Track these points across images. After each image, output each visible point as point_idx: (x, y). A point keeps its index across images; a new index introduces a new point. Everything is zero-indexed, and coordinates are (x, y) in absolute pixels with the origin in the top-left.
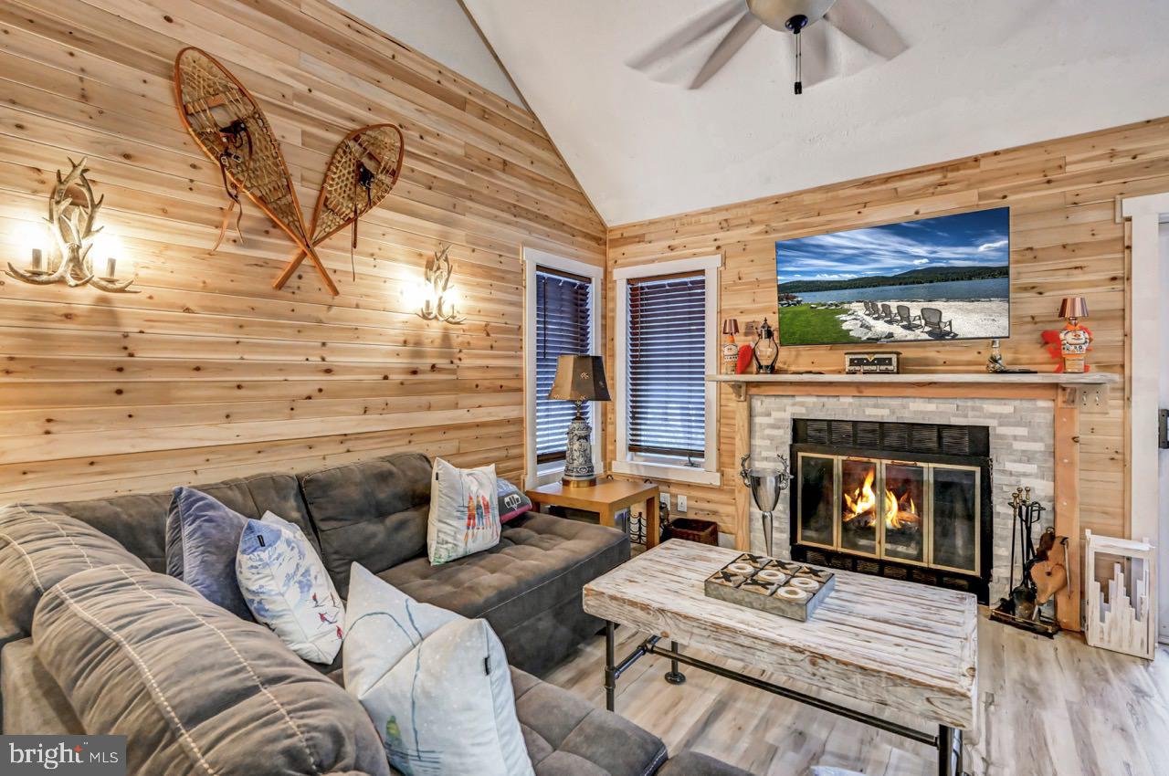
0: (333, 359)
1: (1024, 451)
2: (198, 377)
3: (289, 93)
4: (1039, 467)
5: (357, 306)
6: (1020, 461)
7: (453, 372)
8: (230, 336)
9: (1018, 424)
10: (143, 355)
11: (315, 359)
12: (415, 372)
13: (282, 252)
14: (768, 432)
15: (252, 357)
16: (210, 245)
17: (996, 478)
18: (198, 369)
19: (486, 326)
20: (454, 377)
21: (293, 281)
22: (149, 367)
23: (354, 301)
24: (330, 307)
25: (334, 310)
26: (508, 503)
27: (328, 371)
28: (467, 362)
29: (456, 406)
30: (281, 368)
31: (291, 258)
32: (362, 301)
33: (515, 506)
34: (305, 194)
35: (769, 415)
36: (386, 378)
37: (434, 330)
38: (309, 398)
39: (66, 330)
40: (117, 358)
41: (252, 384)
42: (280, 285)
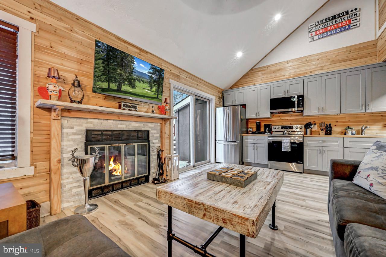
1: (156, 137)
4: (158, 141)
6: (155, 140)
9: (155, 130)
14: (71, 137)
17: (151, 145)
35: (72, 128)
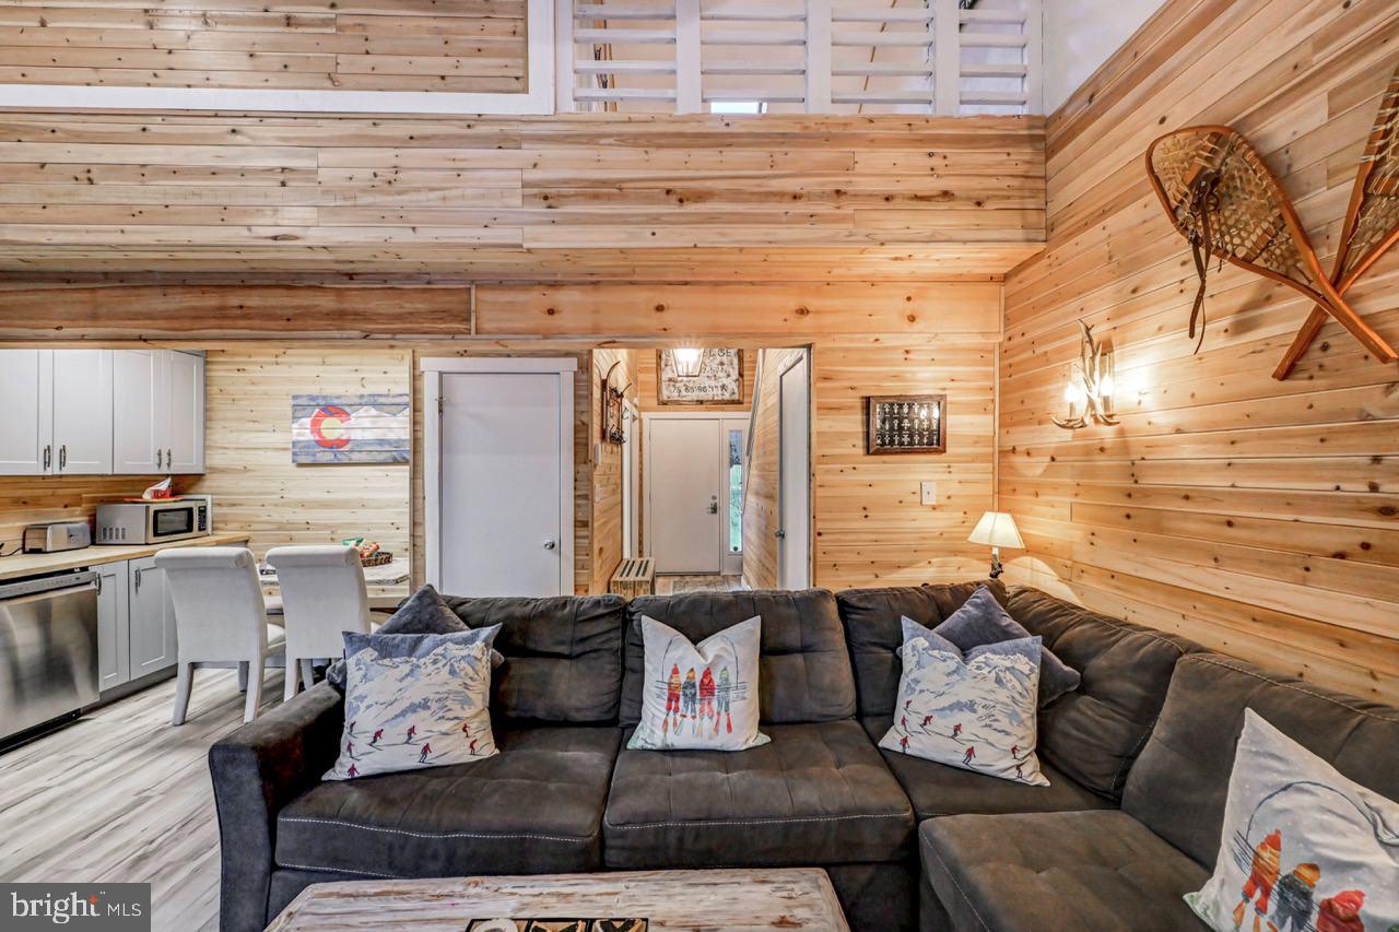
0: (1395, 489)
2: (1188, 507)
8: (1223, 455)
11: (1355, 489)
13: (1290, 313)
15: (1246, 483)
18: (1187, 497)
22: (1147, 494)
27: (1385, 510)
30: (1291, 501)
31: (1300, 323)
34: (1327, 204)
38: (1342, 554)
39: (1102, 461)
40: (1129, 484)
41: (1248, 525)
42: (1287, 372)
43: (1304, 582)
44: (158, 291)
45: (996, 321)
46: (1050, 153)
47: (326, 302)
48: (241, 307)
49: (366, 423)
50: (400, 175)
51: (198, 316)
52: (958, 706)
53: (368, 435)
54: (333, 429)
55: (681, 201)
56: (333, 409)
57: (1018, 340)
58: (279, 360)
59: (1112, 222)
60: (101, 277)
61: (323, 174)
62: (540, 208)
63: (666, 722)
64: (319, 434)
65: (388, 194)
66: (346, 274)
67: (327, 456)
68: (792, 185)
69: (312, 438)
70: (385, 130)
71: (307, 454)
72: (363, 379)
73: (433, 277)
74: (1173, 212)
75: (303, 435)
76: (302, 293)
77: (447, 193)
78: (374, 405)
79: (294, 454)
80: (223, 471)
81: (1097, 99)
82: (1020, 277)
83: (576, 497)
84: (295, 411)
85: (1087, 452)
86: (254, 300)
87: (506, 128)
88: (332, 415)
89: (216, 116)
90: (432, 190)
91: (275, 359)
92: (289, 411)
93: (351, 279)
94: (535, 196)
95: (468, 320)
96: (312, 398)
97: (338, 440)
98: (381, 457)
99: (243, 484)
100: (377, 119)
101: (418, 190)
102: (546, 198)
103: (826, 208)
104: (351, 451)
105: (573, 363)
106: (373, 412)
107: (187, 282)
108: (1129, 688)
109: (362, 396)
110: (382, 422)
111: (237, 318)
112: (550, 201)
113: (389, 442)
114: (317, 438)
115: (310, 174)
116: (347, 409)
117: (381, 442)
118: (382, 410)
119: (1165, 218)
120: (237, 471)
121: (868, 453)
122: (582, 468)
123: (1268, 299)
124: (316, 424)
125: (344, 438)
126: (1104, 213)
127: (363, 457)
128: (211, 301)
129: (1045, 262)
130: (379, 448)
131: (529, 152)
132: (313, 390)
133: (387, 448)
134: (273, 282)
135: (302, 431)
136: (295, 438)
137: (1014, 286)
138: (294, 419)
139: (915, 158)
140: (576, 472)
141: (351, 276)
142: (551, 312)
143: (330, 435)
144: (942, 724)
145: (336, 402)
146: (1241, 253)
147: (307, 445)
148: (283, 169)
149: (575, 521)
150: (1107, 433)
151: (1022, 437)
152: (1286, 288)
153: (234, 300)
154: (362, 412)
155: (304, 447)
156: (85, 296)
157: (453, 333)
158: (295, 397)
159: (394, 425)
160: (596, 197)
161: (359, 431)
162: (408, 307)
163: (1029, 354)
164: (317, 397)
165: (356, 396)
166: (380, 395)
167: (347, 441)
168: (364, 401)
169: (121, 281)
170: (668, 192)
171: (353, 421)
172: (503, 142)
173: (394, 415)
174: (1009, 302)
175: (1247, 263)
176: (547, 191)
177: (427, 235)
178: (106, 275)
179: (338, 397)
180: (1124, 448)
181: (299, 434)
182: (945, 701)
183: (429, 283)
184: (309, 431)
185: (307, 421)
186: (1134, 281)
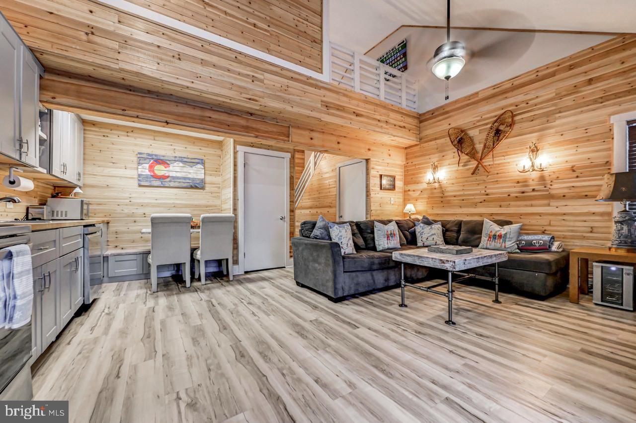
0: (488, 191)
2: (455, 198)
3: (475, 122)
5: (497, 174)
7: (547, 191)
8: (461, 188)
10: (446, 194)
11: (483, 192)
12: (523, 193)
13: (473, 164)
15: (466, 193)
16: (456, 169)
18: (455, 196)
19: (572, 167)
20: (548, 193)
21: (477, 171)
22: (447, 197)
23: (496, 172)
24: (488, 176)
25: (489, 176)
26: (534, 243)
27: (487, 195)
28: (555, 186)
29: (549, 205)
30: (473, 195)
31: (475, 166)
32: (499, 172)
33: (537, 245)
34: (479, 147)
36: (509, 195)
37: (535, 175)
38: (481, 202)
39: (435, 191)
40: (442, 195)
41: (466, 200)
42: (473, 174)
43: (475, 208)
44: (175, 104)
45: (404, 159)
46: (421, 122)
47: (243, 122)
48: (210, 117)
49: (178, 169)
50: (289, 89)
51: (192, 118)
52: (433, 235)
53: (179, 175)
54: (160, 170)
55: (357, 116)
56: (160, 161)
57: (410, 164)
58: (129, 134)
59: (438, 141)
60: (147, 92)
61: (265, 82)
62: (325, 109)
63: (388, 243)
64: (153, 171)
65: (286, 94)
66: (250, 113)
67: (158, 183)
68: (378, 117)
69: (149, 174)
70: (284, 72)
71: (147, 181)
72: (175, 149)
73: (278, 121)
74: (452, 142)
75: (144, 172)
76: (235, 117)
77: (302, 98)
78: (182, 161)
79: (139, 180)
80: (93, 186)
81: (434, 115)
82: (411, 149)
83: (290, 201)
84: (140, 160)
85: (432, 189)
86: (215, 116)
87: (317, 83)
88: (160, 164)
89: (230, 50)
90: (298, 96)
91: (127, 134)
92: (135, 159)
93: (251, 115)
94: (324, 105)
95: (289, 137)
96: (149, 155)
97: (163, 176)
98: (185, 185)
99: (106, 194)
100: (282, 68)
101: (294, 95)
102: (327, 106)
103: (384, 125)
104: (170, 181)
105: (289, 155)
106: (181, 164)
107: (188, 103)
108: (455, 228)
109: (176, 157)
110: (185, 170)
111: (207, 121)
112: (328, 108)
113: (189, 179)
114: (152, 174)
115: (262, 81)
116: (168, 162)
117: (185, 178)
118: (185, 164)
119: (450, 143)
120: (103, 187)
121: (381, 189)
122: (292, 192)
123: (470, 161)
124: (151, 168)
125: (167, 175)
126: (436, 139)
127: (177, 184)
128: (198, 112)
129: (419, 147)
130: (184, 181)
131: (323, 92)
132: (149, 151)
133: (188, 181)
134: (223, 111)
135: (145, 170)
136: (139, 173)
137: (409, 150)
138: (139, 164)
139: (399, 117)
140: (290, 193)
141: (251, 114)
142: (312, 139)
143: (159, 173)
144: (430, 239)
145: (162, 158)
146: (466, 153)
147: (147, 177)
148: (253, 76)
149: (290, 210)
150: (436, 185)
151: (411, 187)
152: (473, 160)
153: (208, 114)
154: (175, 164)
155: (145, 178)
156: (139, 99)
157: (284, 141)
158: (140, 153)
159: (191, 171)
160: (338, 109)
161: (175, 173)
162: (270, 129)
163: (414, 167)
164: (152, 155)
165: (173, 157)
166: (184, 158)
167: (168, 177)
168: (177, 159)
169: (157, 96)
170: (354, 112)
171: (171, 168)
172: (316, 87)
173: (191, 167)
174: (407, 154)
175: (467, 154)
176: (327, 105)
177: (296, 110)
178: (149, 92)
179: (163, 156)
180: (441, 188)
181: (142, 171)
182: (430, 235)
183: (277, 122)
184: (147, 170)
185: (147, 166)
186: (443, 154)
